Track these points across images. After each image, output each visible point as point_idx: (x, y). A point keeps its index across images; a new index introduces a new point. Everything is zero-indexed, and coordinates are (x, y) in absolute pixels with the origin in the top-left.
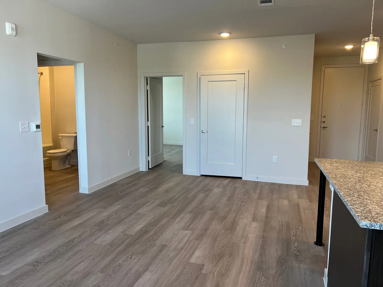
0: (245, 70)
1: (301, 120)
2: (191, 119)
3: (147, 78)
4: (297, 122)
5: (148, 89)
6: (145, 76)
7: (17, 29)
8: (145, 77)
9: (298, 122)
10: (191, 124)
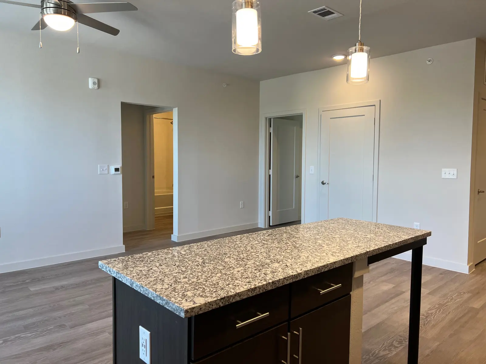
0: (375, 101)
1: (456, 169)
2: (310, 167)
3: (270, 119)
4: (449, 173)
5: (272, 131)
6: (266, 116)
7: (99, 84)
8: (266, 118)
9: (452, 173)
10: (311, 173)
